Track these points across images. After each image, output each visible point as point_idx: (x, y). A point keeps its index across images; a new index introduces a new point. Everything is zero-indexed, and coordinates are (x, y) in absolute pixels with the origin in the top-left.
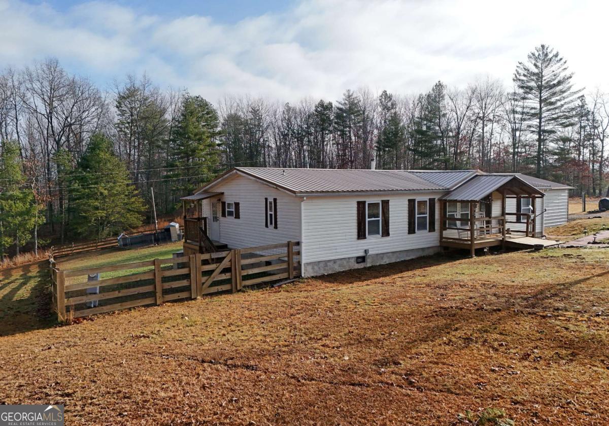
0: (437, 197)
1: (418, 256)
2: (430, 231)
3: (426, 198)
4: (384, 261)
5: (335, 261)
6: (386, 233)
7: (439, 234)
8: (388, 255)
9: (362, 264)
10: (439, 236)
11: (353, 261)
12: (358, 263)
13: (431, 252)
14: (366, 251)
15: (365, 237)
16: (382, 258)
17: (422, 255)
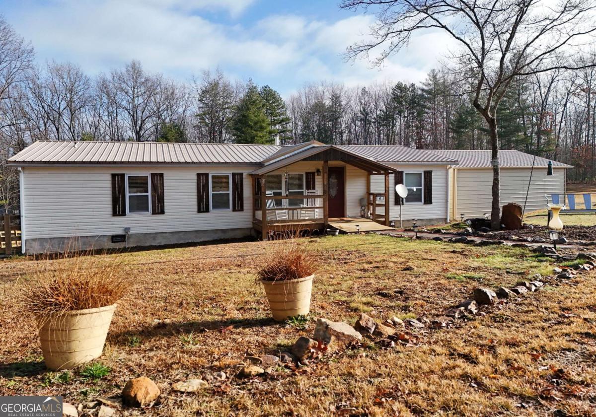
0: (245, 172)
1: (215, 239)
2: (234, 210)
3: (228, 172)
4: (158, 241)
5: (76, 239)
6: (159, 210)
7: (252, 214)
8: (164, 235)
9: (121, 243)
10: (252, 217)
11: (105, 239)
12: (113, 242)
13: (239, 235)
14: (127, 230)
15: (123, 214)
16: (154, 239)
17: (222, 238)
